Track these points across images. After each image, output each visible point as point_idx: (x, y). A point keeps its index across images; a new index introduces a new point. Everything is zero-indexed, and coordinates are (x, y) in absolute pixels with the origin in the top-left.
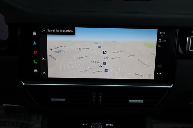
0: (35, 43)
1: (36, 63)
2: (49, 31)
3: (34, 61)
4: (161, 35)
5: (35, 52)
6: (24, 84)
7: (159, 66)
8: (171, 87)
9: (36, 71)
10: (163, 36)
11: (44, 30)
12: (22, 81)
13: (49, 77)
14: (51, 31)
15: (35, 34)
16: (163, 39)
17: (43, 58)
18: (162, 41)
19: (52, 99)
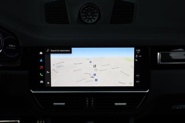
0: (41, 60)
1: (42, 76)
2: (52, 51)
3: (41, 74)
4: (137, 52)
5: (42, 67)
6: (33, 92)
7: (137, 76)
8: (147, 91)
9: (42, 82)
10: (139, 53)
11: (48, 50)
12: (31, 90)
13: (52, 86)
14: (54, 51)
15: (41, 53)
16: (139, 54)
17: (47, 72)
18: (138, 56)
19: (54, 104)
